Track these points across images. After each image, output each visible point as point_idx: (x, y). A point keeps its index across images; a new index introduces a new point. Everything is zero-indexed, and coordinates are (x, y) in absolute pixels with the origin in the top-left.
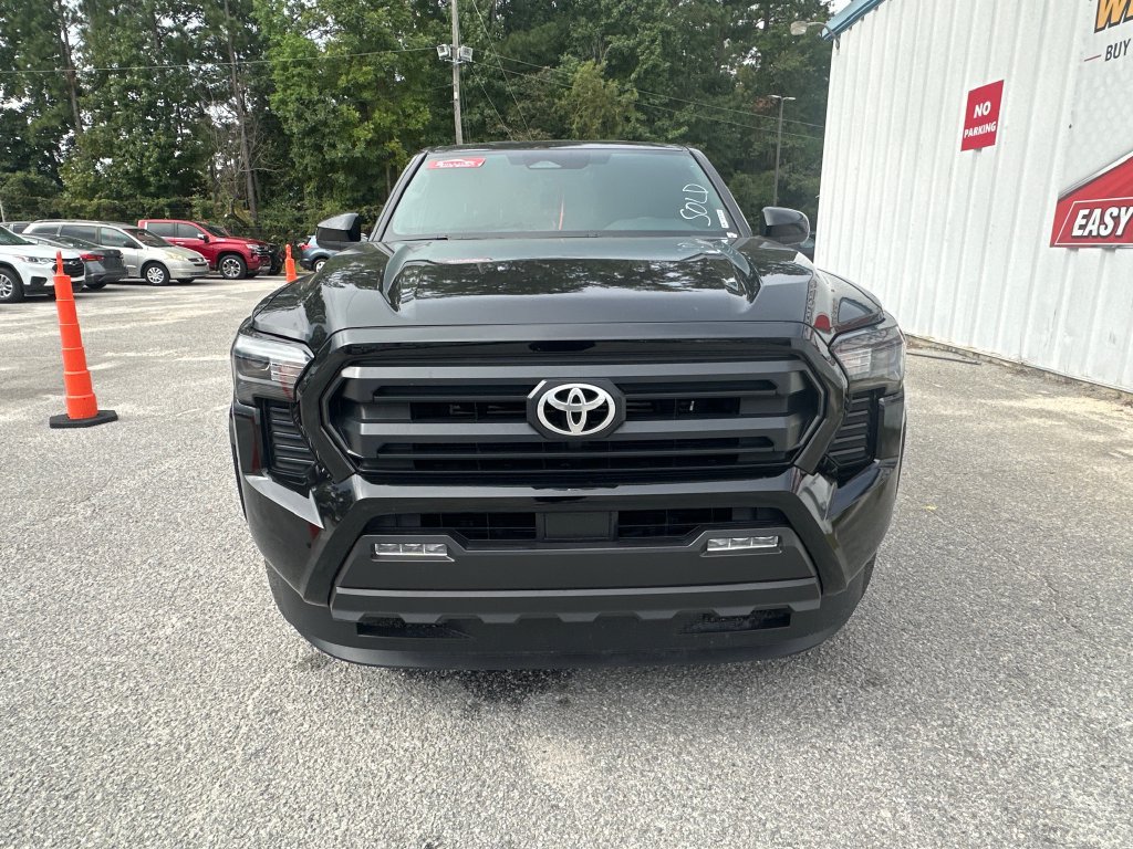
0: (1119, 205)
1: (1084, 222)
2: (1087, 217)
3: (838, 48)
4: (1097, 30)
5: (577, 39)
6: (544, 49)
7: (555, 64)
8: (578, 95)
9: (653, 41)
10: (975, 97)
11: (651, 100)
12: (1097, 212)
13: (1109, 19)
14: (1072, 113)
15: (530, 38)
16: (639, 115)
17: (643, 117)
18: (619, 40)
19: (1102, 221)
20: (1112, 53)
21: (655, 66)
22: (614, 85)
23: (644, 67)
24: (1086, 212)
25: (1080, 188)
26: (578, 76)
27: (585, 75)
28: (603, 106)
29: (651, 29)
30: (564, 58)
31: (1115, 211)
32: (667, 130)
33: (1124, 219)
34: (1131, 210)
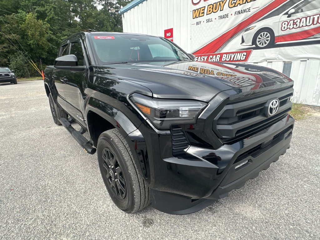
0: (204, 56)
1: (197, 59)
2: (198, 58)
3: (124, 17)
4: (193, 19)
5: (23, 6)
6: (10, 7)
7: (17, 12)
8: (28, 24)
9: (51, 10)
10: (166, 32)
11: (54, 28)
12: (200, 57)
13: (196, 16)
14: (191, 36)
15: (3, 3)
16: (51, 32)
17: (52, 33)
18: (39, 8)
19: (201, 59)
20: (197, 23)
21: (53, 17)
22: (41, 22)
23: (49, 17)
24: (197, 57)
25: (195, 52)
26: (27, 18)
27: (30, 18)
28: (39, 28)
29: (49, 6)
30: (20, 11)
31: (203, 57)
32: (60, 37)
33: (206, 59)
34: (207, 57)
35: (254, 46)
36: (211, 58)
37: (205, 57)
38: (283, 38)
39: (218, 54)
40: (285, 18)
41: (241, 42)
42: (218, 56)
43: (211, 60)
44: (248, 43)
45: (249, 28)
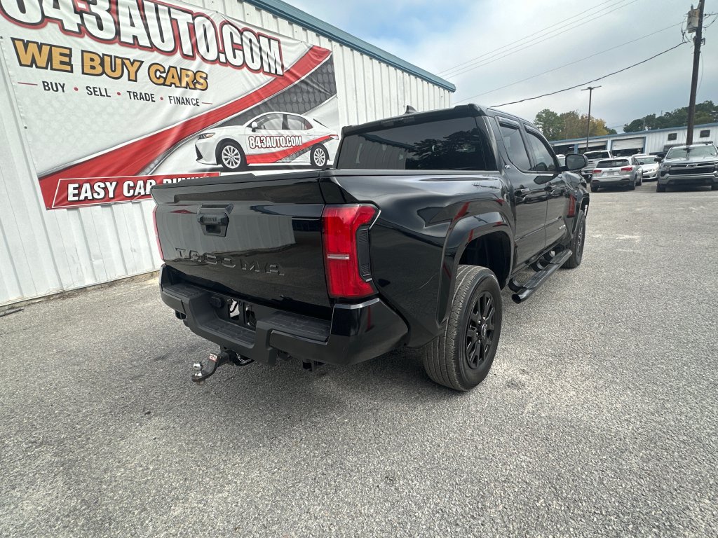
0: (103, 181)
1: (76, 192)
4: (22, 65)
12: (87, 185)
13: (33, 61)
14: (23, 118)
19: (93, 190)
20: (50, 87)
24: (76, 186)
31: (101, 184)
33: (111, 189)
34: (114, 184)
35: (220, 166)
36: (129, 188)
37: (108, 184)
38: (255, 158)
39: (151, 178)
40: (249, 131)
41: (197, 158)
42: (149, 182)
43: (132, 191)
44: (209, 161)
45: (205, 134)
